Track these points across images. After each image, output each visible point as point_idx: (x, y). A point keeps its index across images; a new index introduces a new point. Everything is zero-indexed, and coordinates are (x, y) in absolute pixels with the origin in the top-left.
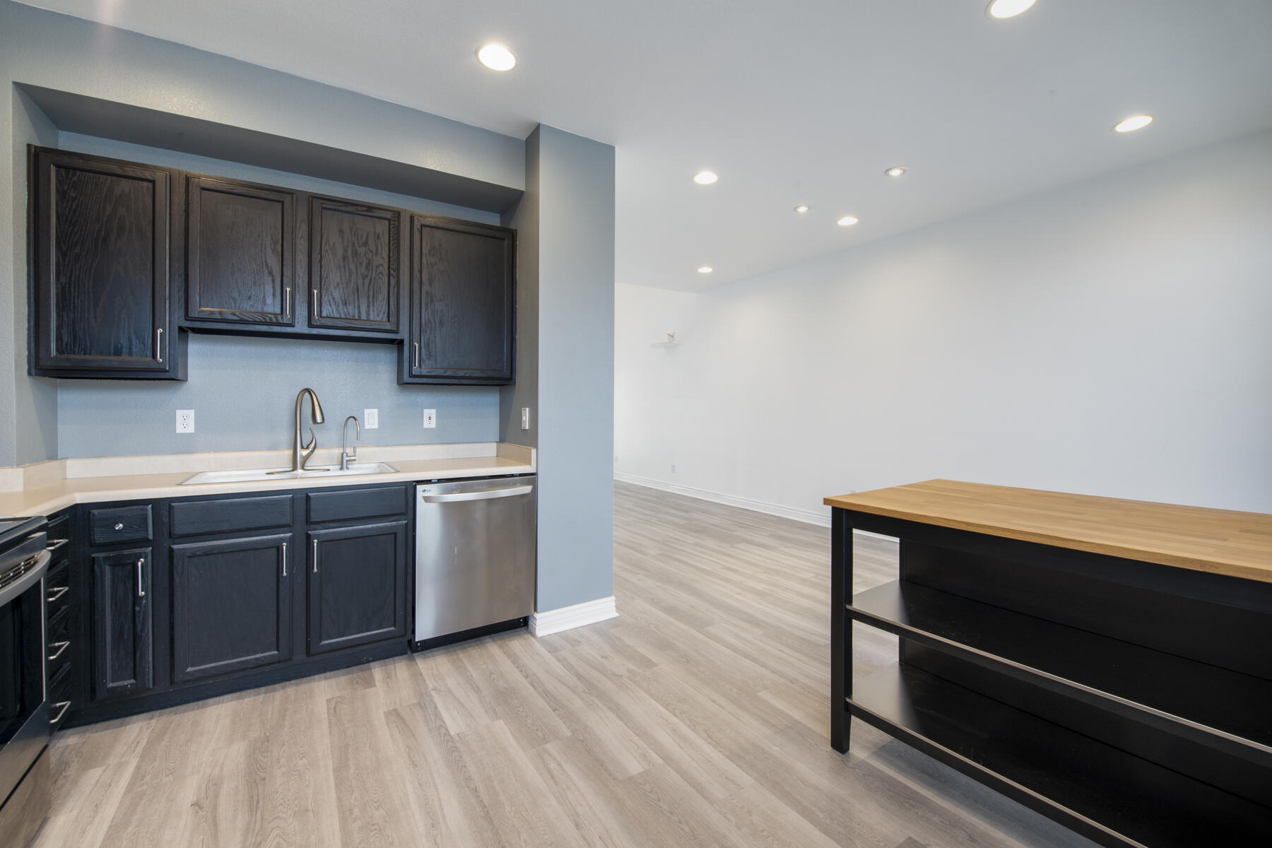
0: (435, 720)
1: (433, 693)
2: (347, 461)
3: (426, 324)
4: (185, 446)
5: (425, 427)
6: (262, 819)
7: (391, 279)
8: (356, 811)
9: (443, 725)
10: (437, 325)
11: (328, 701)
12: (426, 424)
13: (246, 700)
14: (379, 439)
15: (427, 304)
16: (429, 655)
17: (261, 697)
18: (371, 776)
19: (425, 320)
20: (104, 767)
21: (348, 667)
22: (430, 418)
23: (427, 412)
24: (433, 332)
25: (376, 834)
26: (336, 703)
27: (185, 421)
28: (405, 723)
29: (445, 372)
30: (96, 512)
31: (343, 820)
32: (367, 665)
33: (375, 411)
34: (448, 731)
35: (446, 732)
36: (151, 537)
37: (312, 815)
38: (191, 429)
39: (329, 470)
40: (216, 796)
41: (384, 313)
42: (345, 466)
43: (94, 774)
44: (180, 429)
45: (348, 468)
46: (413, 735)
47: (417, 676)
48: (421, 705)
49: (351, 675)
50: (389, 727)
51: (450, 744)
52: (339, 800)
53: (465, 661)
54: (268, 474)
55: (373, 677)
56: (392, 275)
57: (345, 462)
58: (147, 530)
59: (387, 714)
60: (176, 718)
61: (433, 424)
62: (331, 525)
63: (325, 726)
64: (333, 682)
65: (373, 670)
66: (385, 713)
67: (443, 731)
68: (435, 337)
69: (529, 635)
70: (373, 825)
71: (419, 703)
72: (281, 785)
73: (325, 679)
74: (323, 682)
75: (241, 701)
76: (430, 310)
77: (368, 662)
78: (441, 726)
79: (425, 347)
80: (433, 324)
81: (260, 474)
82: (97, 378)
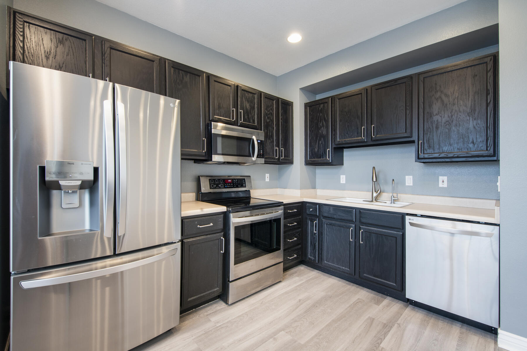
0: (382, 335)
1: (396, 325)
2: (394, 200)
3: (427, 130)
4: (342, 188)
5: (440, 186)
6: (304, 316)
7: (407, 110)
8: (322, 336)
9: (382, 340)
10: (434, 129)
11: (359, 299)
12: (441, 185)
13: (340, 282)
14: (413, 191)
15: (428, 119)
16: (417, 310)
17: (344, 284)
18: (338, 331)
19: (427, 128)
20: (299, 278)
21: (379, 293)
22: (443, 181)
23: (441, 178)
24: (431, 133)
25: (316, 348)
26: (360, 301)
27: (343, 179)
28: (370, 326)
29: (439, 155)
30: (308, 204)
31: (316, 335)
32: (386, 296)
33: (411, 177)
34: (381, 343)
35: (379, 343)
36: (318, 215)
37: (312, 326)
38: (344, 182)
39: (386, 203)
40: (305, 302)
41: (404, 129)
42: (392, 202)
43: (297, 278)
44: (341, 182)
45: (394, 203)
46: (367, 332)
47: (398, 315)
48: (385, 326)
49: (375, 296)
50: (364, 322)
51: (375, 348)
52: (323, 329)
53: (430, 324)
54: (363, 201)
55: (382, 302)
56: (407, 109)
57: (392, 200)
58: (317, 213)
59: (369, 318)
60: (322, 276)
61: (445, 185)
62: (369, 225)
63: (348, 306)
64: (367, 294)
65: (386, 300)
66: (369, 317)
67: (379, 341)
68: (433, 136)
69: (493, 341)
70: (319, 345)
71: (385, 324)
72: (317, 312)
73: (367, 291)
74: (365, 292)
75: (339, 282)
76: (429, 122)
77: (387, 295)
78: (381, 339)
79: (427, 142)
80: (432, 129)
81: (361, 201)
82: (328, 165)
